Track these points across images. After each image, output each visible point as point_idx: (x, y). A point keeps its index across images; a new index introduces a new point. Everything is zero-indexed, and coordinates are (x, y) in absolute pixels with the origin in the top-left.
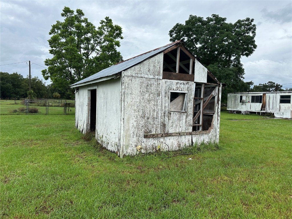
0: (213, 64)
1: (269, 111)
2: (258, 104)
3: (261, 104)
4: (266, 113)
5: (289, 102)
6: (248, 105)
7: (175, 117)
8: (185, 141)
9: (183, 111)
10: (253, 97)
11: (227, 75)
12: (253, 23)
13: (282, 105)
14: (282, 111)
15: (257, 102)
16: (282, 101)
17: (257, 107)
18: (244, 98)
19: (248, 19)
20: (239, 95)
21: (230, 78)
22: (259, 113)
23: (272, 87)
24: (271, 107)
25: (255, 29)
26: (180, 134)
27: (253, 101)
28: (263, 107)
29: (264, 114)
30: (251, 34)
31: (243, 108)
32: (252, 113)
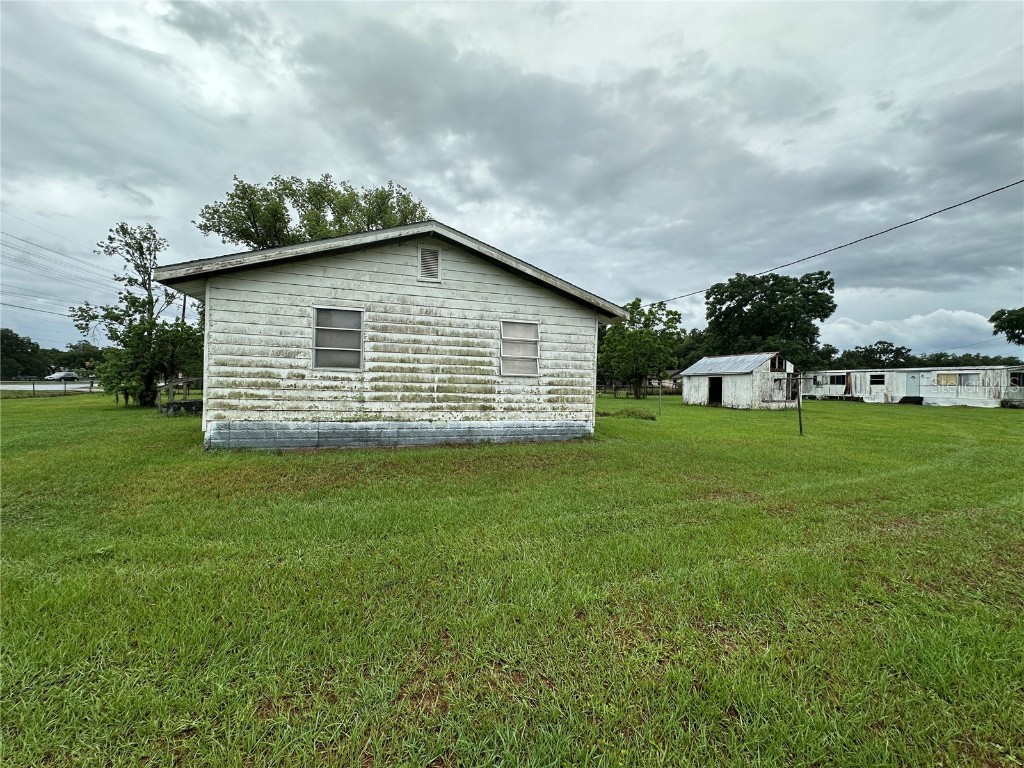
0: (773, 335)
1: (856, 395)
2: (840, 386)
3: (845, 386)
4: (852, 397)
5: (882, 383)
6: (827, 387)
7: (776, 391)
8: (782, 405)
9: (780, 388)
10: (832, 378)
11: (794, 349)
12: (829, 277)
13: (873, 386)
14: (873, 394)
15: (838, 383)
16: (872, 383)
17: (839, 390)
18: (819, 379)
19: (821, 273)
20: (811, 375)
21: (798, 353)
22: (841, 398)
23: (887, 353)
24: (858, 389)
25: (832, 284)
26: (779, 401)
27: (832, 382)
28: (848, 390)
29: (848, 399)
30: (827, 291)
31: (819, 392)
32: (832, 398)
